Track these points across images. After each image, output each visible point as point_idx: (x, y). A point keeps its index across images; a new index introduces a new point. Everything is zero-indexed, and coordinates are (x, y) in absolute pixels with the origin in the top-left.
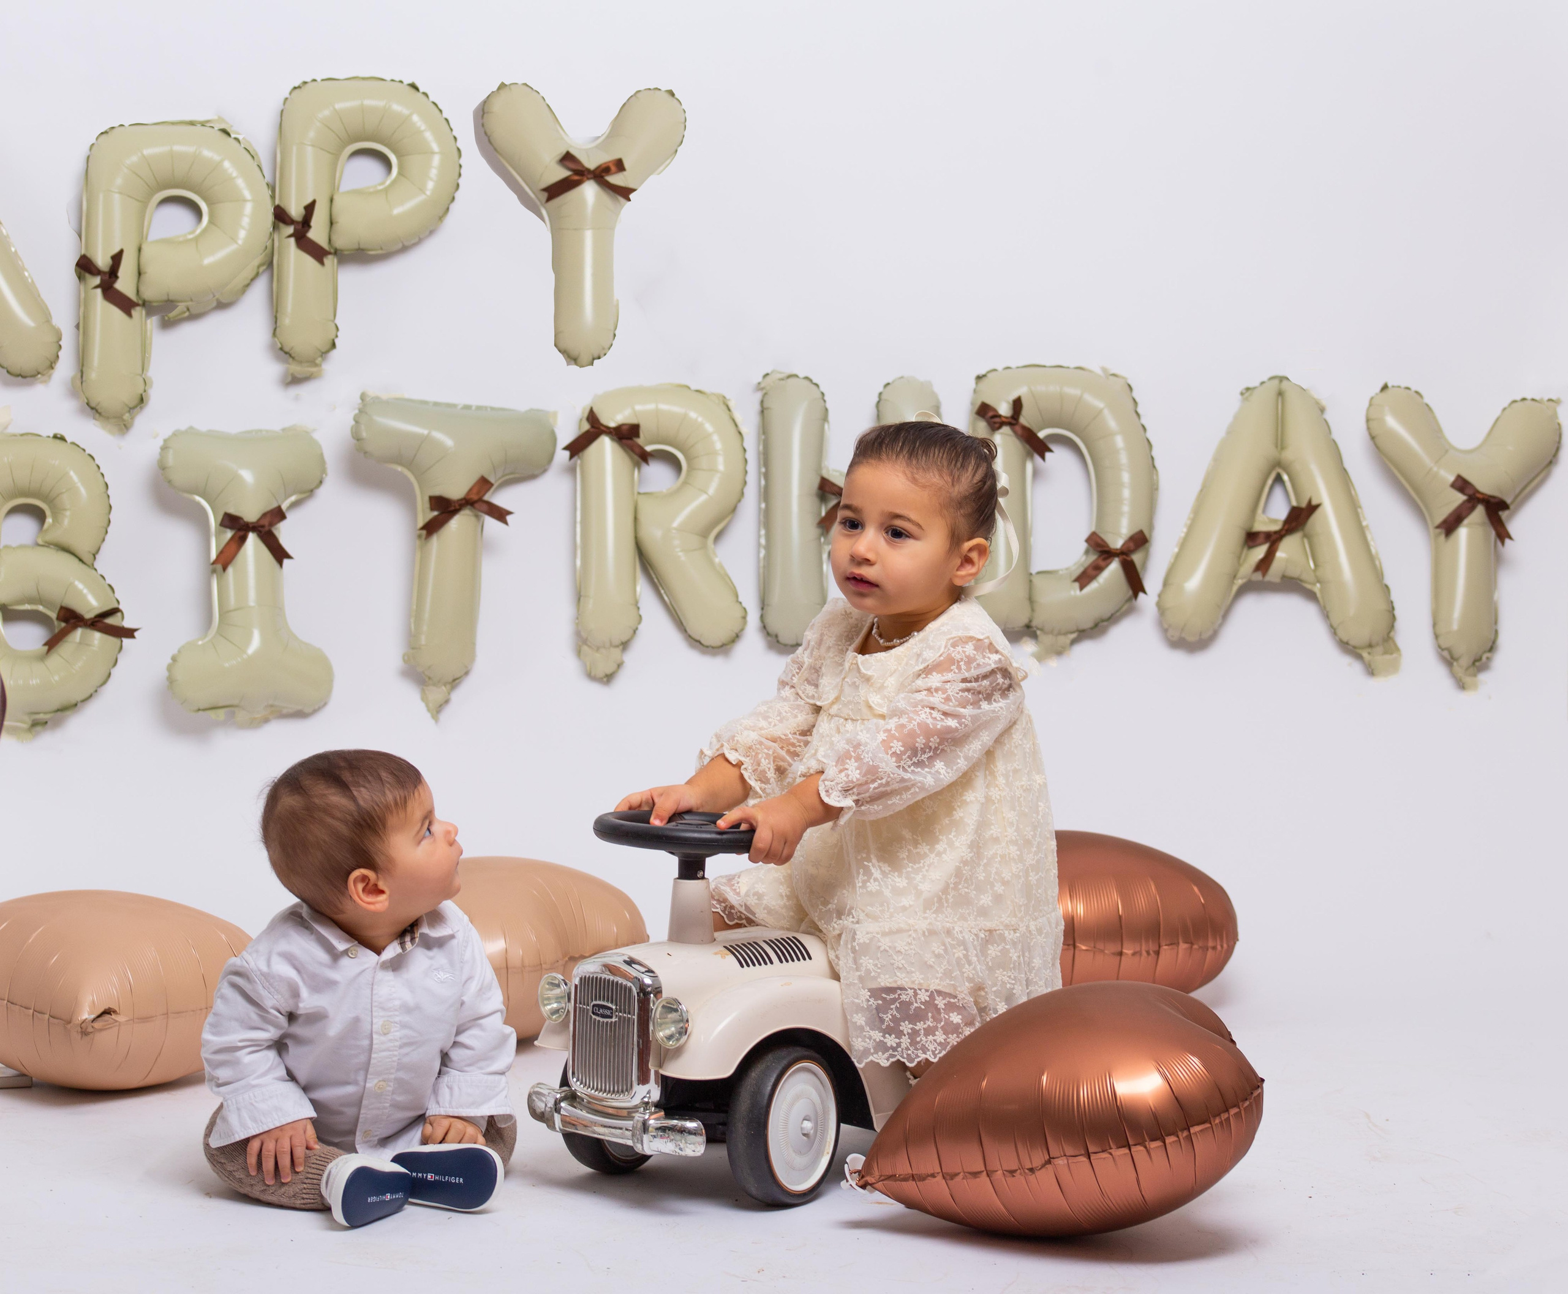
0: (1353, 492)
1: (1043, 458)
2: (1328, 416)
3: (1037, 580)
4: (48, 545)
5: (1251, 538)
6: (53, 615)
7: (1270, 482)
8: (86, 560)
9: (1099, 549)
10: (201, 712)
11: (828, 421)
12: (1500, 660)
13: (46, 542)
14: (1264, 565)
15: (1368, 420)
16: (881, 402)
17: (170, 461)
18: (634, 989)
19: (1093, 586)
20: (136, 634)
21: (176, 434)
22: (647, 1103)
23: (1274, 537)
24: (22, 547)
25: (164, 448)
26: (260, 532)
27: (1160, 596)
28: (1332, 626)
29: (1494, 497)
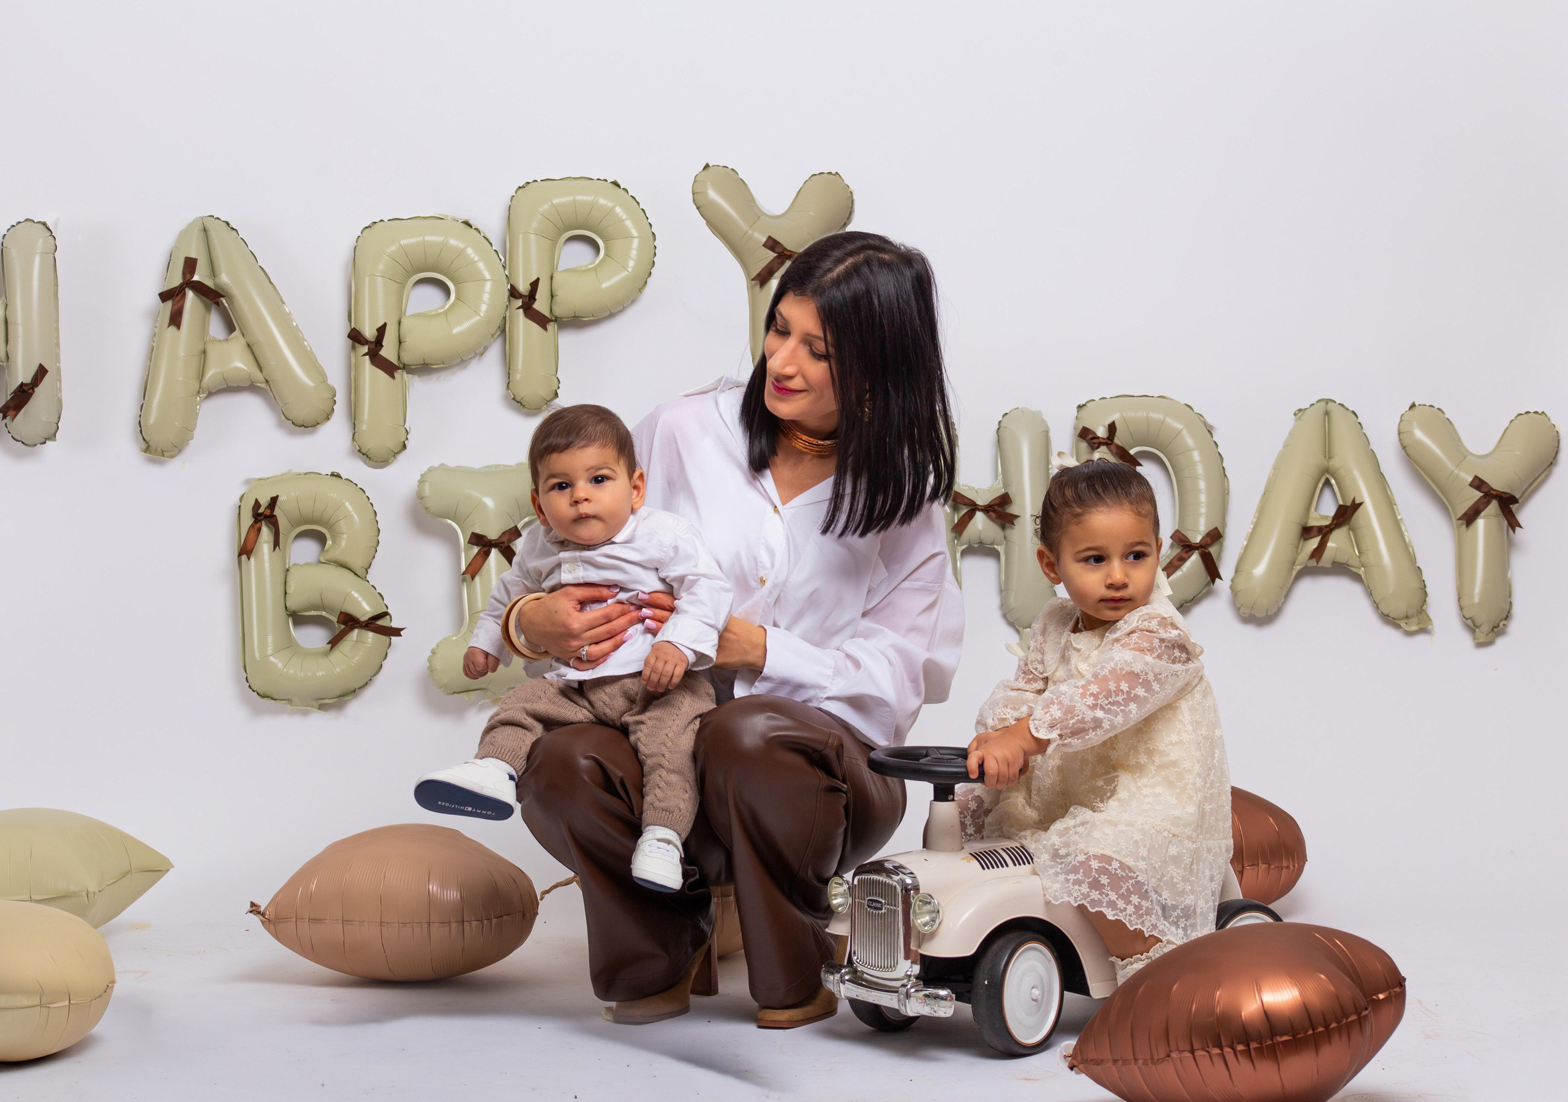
0: (1389, 492)
4: (329, 562)
5: (1306, 532)
6: (335, 619)
7: (1320, 485)
8: (361, 574)
9: (1183, 544)
10: (456, 694)
12: (1515, 626)
13: (327, 561)
14: (1318, 553)
15: (1399, 433)
16: (1001, 430)
17: (427, 491)
18: (898, 886)
19: (1178, 574)
20: (402, 633)
21: (431, 470)
22: (910, 976)
23: (1325, 530)
24: (307, 564)
25: (422, 482)
26: (501, 547)
27: (1232, 581)
28: (1374, 602)
29: (1505, 493)
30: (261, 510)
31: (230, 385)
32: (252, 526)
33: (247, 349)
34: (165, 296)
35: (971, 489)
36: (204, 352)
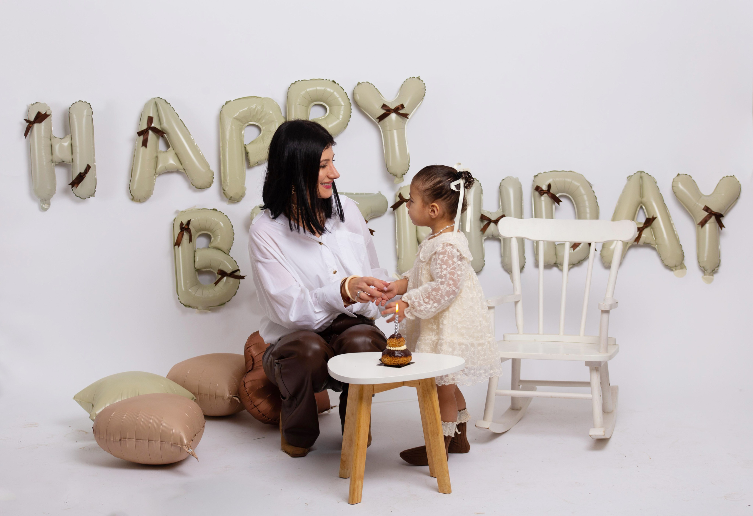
0: (668, 212)
1: (559, 204)
2: (658, 185)
3: (558, 247)
4: (212, 247)
6: (216, 272)
7: (638, 209)
8: (227, 253)
11: (482, 194)
12: (721, 269)
14: (638, 239)
15: (673, 187)
16: (501, 186)
19: (578, 249)
20: (245, 278)
23: (641, 229)
24: (203, 248)
27: (601, 251)
28: (662, 260)
29: (718, 213)
30: (184, 226)
31: (168, 171)
32: (180, 233)
33: (175, 155)
34: (140, 134)
35: (488, 212)
36: (157, 157)
